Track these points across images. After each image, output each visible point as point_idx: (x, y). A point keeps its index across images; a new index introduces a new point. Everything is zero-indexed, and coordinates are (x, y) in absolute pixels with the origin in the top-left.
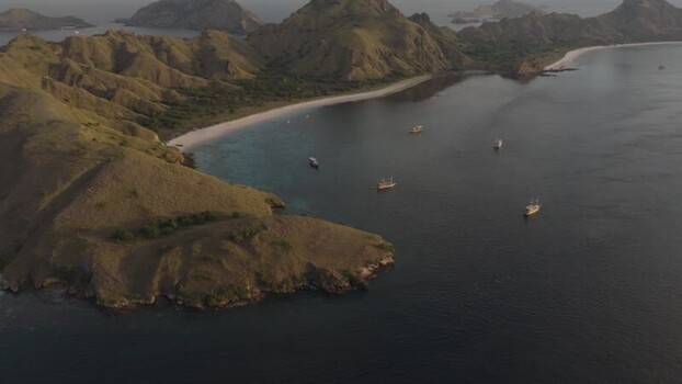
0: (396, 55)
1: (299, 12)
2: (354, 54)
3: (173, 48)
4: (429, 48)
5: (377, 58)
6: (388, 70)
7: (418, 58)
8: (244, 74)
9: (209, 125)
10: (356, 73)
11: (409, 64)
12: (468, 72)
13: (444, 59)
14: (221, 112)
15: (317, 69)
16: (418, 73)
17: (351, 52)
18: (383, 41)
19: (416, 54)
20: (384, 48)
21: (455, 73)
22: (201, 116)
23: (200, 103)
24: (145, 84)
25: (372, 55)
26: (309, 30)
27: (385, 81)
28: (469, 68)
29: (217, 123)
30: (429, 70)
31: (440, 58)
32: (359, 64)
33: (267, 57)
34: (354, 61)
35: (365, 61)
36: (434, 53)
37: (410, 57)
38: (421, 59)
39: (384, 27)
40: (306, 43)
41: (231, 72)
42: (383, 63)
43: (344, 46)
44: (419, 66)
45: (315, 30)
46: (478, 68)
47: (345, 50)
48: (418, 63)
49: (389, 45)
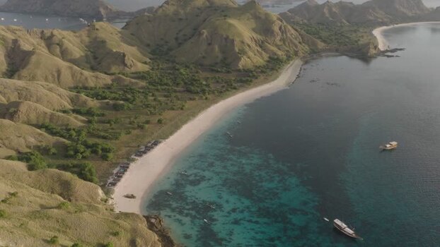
0: (267, 42)
2: (235, 43)
3: (65, 41)
4: (291, 35)
5: (254, 45)
6: (266, 56)
7: (285, 44)
8: (141, 67)
10: (244, 62)
11: (280, 50)
13: (304, 44)
14: (148, 122)
16: (290, 57)
17: (232, 41)
18: (254, 30)
19: (283, 40)
20: (255, 36)
24: (50, 90)
25: (250, 43)
26: (181, 19)
30: (296, 55)
32: (244, 52)
33: (148, 45)
34: (237, 50)
35: (247, 49)
36: (296, 39)
37: (279, 43)
38: (287, 44)
39: (250, 17)
40: (180, 31)
41: (128, 64)
42: (260, 50)
43: (225, 36)
44: (288, 51)
45: (187, 19)
46: (330, 50)
47: (226, 39)
48: (287, 49)
49: (260, 34)
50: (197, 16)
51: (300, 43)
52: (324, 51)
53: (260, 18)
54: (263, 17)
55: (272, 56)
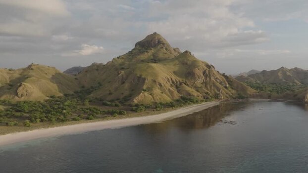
0: (186, 84)
2: (146, 81)
4: (216, 79)
5: (168, 86)
6: (177, 96)
7: (206, 86)
11: (198, 91)
12: (252, 100)
13: (230, 89)
15: (110, 94)
16: (206, 99)
17: (144, 79)
18: (175, 73)
19: (205, 83)
20: (174, 78)
21: (241, 100)
25: (162, 82)
27: (170, 106)
30: (216, 97)
31: (226, 87)
32: (149, 90)
34: (145, 87)
35: (156, 87)
36: (221, 83)
37: (199, 85)
38: (209, 87)
39: (178, 63)
41: (20, 93)
43: (138, 75)
44: (207, 93)
46: (261, 96)
47: (140, 78)
48: (207, 91)
49: (180, 76)
52: (254, 96)
53: (186, 64)
54: (190, 63)
55: (184, 96)
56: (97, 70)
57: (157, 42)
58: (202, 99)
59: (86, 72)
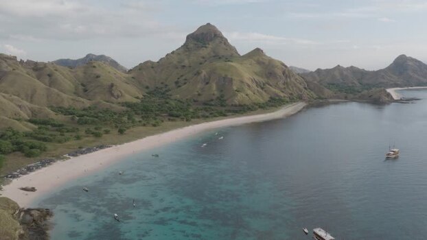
0: (269, 84)
1: (173, 53)
2: (234, 82)
3: (57, 73)
4: (296, 79)
5: (254, 86)
6: (267, 97)
7: (288, 87)
8: (128, 98)
9: (89, 150)
10: (240, 98)
11: (283, 92)
12: (331, 100)
13: (309, 90)
14: (107, 132)
16: (293, 100)
17: (231, 80)
18: (256, 74)
19: (286, 84)
20: (257, 78)
21: (321, 101)
22: (78, 138)
23: (79, 122)
24: (11, 100)
25: (250, 83)
26: (184, 66)
27: (263, 107)
28: (331, 98)
29: (101, 147)
32: (242, 90)
34: (235, 88)
35: (246, 88)
36: (301, 84)
37: (282, 86)
38: (291, 88)
40: (182, 76)
41: (115, 94)
42: (260, 89)
43: (223, 75)
44: (291, 94)
45: (190, 67)
46: (338, 97)
47: (225, 78)
48: (290, 92)
49: (262, 76)
50: (201, 64)
51: (305, 88)
53: (264, 63)
54: (267, 63)
55: (273, 96)
56: (153, 67)
57: (213, 36)
58: (288, 99)
59: (140, 69)
